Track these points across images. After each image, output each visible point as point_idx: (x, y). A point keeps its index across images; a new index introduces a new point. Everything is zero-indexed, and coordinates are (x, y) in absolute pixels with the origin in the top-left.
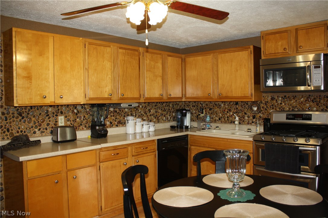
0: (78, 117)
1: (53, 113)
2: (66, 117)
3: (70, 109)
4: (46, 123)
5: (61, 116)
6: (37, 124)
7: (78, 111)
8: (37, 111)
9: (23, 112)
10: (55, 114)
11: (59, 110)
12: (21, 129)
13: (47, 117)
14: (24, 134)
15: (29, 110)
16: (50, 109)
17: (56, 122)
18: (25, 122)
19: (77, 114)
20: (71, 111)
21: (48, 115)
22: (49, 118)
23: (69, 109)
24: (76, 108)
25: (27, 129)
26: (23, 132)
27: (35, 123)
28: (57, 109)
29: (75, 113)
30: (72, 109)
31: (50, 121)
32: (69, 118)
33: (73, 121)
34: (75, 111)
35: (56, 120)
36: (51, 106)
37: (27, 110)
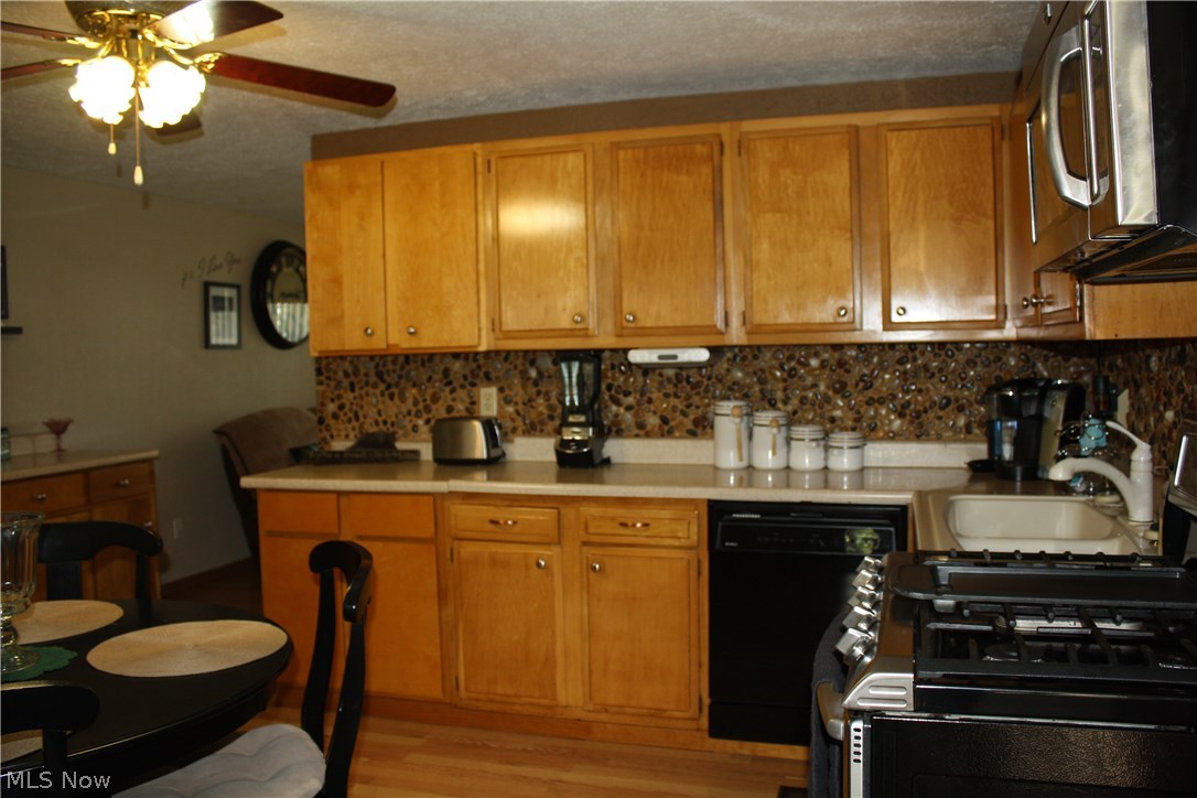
0: (539, 393)
1: (465, 377)
2: (501, 390)
3: (516, 367)
4: (445, 405)
5: (489, 386)
6: (421, 406)
7: (540, 374)
8: (422, 370)
9: (388, 371)
10: (470, 379)
11: (479, 367)
12: (384, 417)
13: (448, 389)
14: (391, 430)
15: (402, 368)
16: (457, 366)
17: (473, 403)
18: (391, 397)
19: (536, 384)
20: (516, 373)
21: (449, 383)
22: (453, 391)
23: (512, 367)
24: (532, 363)
25: (396, 416)
26: (389, 425)
27: (416, 403)
28: (474, 365)
29: (529, 379)
30: (520, 367)
31: (454, 400)
32: (512, 394)
33: (525, 404)
34: (533, 373)
35: (470, 397)
36: (456, 356)
37: (398, 368)
